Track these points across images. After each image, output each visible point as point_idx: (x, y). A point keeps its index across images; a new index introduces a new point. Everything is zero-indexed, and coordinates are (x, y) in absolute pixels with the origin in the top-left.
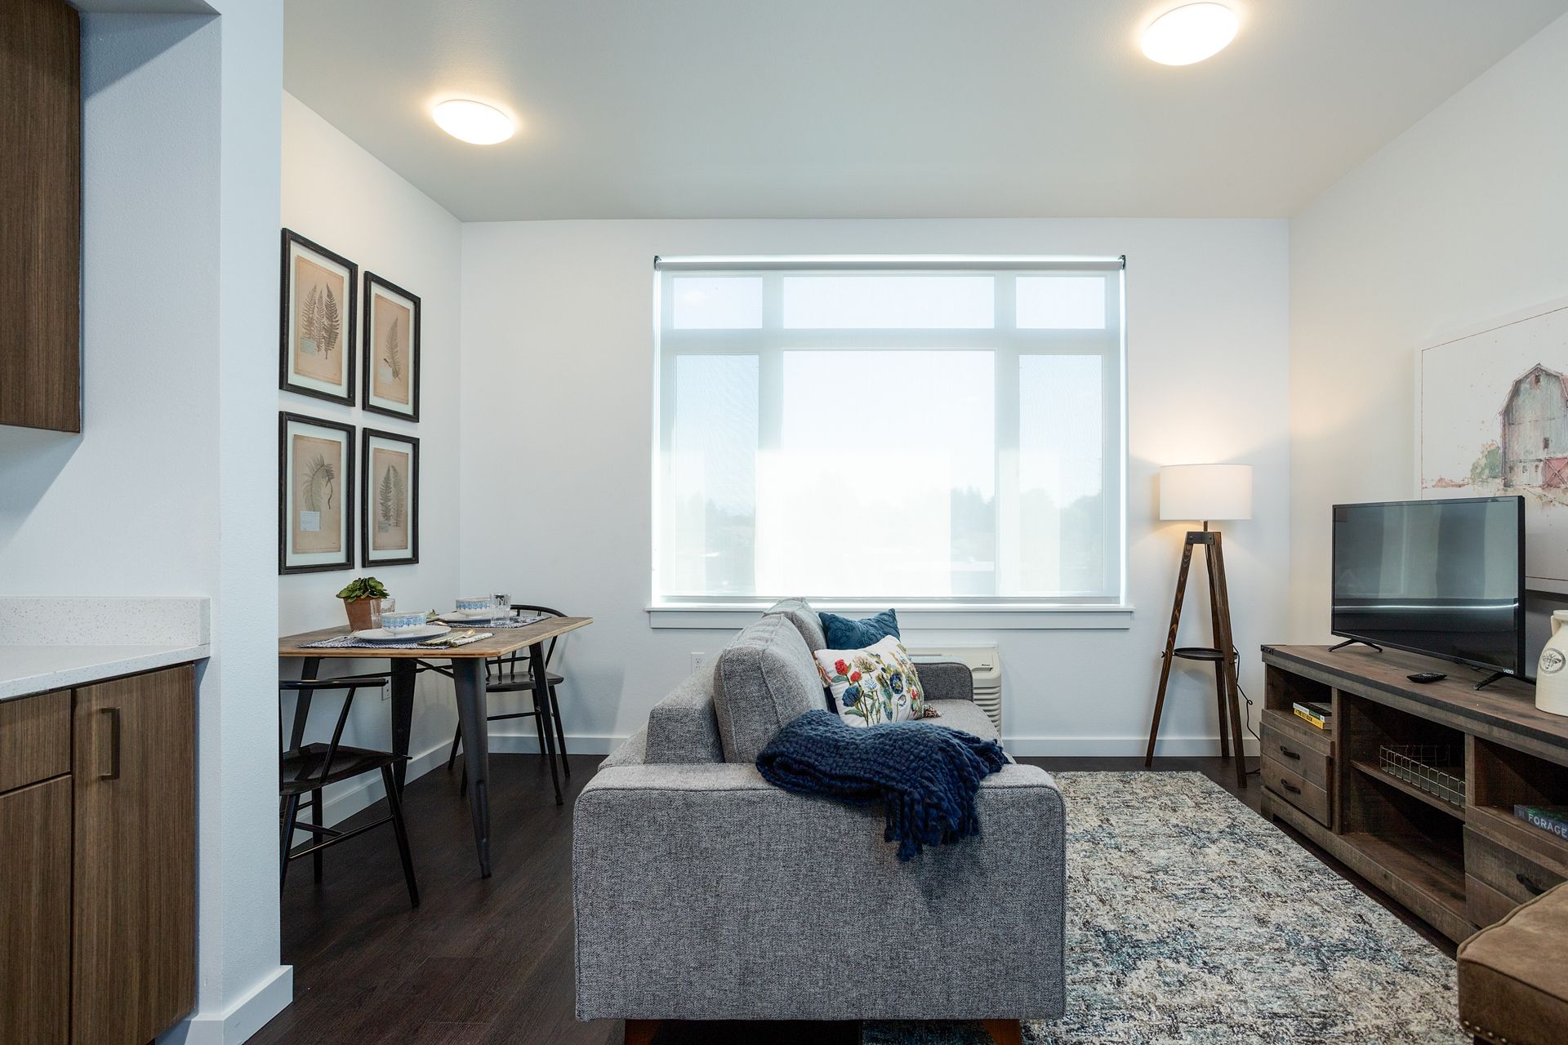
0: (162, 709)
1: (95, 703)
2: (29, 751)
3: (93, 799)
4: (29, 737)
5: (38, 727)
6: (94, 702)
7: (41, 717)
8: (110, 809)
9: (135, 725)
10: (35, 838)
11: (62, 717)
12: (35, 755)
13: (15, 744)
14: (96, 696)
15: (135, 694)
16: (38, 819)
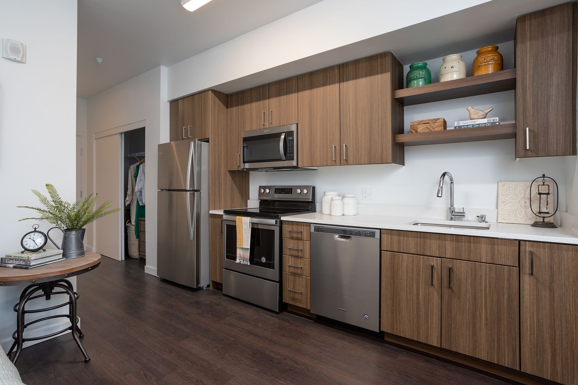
0: (562, 260)
1: (529, 248)
2: (503, 255)
3: (527, 279)
4: (503, 251)
5: (506, 249)
6: (527, 247)
7: (507, 246)
8: (535, 286)
9: (547, 261)
10: (505, 282)
11: (515, 248)
12: (505, 257)
13: (499, 251)
14: (528, 246)
15: (546, 249)
16: (506, 277)
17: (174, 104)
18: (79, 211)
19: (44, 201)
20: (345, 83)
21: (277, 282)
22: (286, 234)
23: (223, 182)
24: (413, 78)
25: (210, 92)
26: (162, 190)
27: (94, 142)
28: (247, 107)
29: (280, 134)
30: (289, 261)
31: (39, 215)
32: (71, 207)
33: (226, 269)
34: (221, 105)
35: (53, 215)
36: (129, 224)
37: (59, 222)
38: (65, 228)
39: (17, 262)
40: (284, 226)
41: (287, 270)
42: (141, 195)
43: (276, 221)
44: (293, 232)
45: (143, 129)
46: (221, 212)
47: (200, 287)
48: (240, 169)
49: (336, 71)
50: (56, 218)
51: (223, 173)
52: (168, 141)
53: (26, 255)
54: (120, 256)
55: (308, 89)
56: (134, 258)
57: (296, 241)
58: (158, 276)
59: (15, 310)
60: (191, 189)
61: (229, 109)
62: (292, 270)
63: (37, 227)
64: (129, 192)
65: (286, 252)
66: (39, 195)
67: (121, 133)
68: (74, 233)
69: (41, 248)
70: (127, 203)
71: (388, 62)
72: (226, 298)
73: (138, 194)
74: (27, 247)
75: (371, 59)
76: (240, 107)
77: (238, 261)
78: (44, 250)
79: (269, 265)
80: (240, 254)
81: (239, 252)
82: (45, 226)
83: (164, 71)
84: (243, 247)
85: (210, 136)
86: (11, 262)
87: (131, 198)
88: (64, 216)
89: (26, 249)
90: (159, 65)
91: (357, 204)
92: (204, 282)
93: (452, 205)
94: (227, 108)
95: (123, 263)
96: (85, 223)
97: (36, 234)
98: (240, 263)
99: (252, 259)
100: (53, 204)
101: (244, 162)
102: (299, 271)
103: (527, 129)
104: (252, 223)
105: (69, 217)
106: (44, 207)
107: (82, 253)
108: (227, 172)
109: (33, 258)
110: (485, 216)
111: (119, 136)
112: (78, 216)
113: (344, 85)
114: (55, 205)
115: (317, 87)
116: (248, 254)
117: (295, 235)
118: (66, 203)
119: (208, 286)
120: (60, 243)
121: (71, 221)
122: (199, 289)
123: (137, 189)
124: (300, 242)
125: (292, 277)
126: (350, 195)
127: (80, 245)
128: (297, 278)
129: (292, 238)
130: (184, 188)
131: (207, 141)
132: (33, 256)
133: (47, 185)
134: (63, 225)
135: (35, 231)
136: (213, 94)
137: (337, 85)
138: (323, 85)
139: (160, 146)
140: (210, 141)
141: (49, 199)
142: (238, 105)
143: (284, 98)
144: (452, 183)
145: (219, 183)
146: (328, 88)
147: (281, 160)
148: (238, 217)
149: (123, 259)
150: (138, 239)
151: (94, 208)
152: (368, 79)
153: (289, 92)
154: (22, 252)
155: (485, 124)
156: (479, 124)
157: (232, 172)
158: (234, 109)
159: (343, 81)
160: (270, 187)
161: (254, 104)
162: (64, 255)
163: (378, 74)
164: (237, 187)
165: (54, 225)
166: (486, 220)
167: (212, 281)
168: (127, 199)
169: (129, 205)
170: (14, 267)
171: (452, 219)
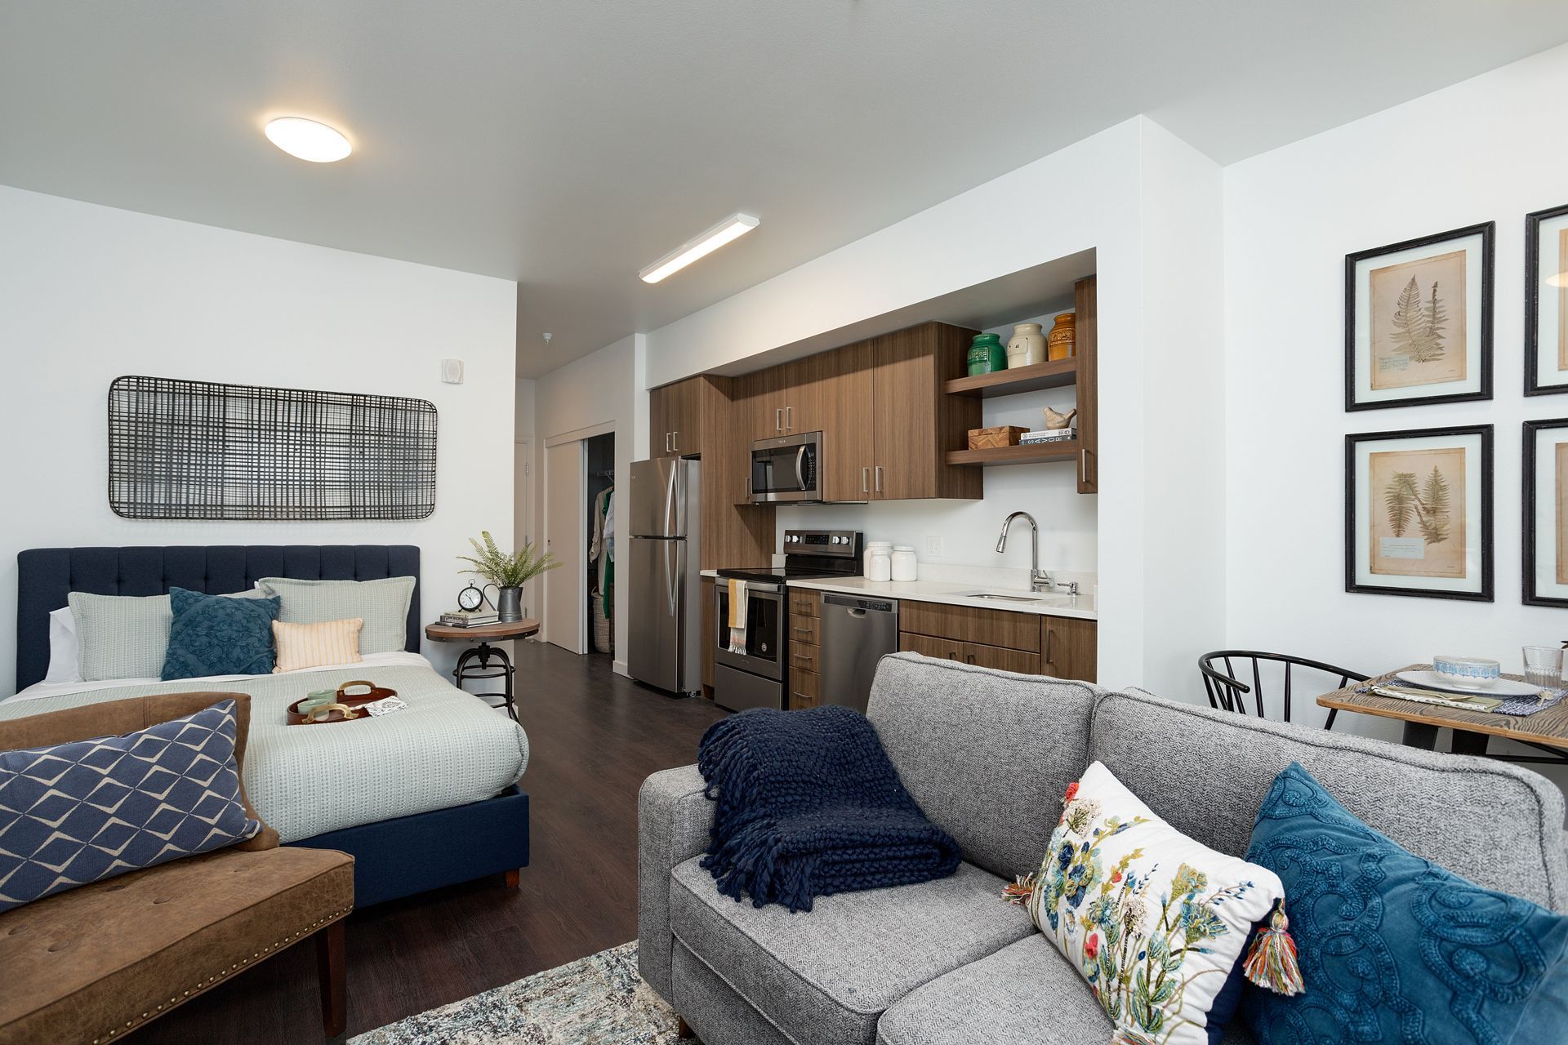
0: (1079, 641)
2: (1025, 636)
4: (1025, 631)
5: (1028, 628)
6: (1048, 625)
7: (1029, 624)
9: (1066, 644)
11: (1036, 627)
12: (1027, 639)
13: (1021, 631)
14: (1049, 623)
17: (656, 393)
18: (516, 564)
19: (480, 551)
20: (879, 369)
21: (778, 681)
22: (793, 608)
23: (724, 524)
24: (973, 360)
25: (702, 379)
26: (636, 537)
27: (546, 451)
28: (758, 399)
29: (799, 447)
30: (797, 651)
31: (476, 568)
32: (508, 559)
33: (719, 663)
34: (722, 396)
35: (489, 568)
36: (596, 593)
37: (495, 578)
38: (502, 585)
39: (456, 621)
40: (791, 595)
41: (794, 664)
42: (612, 544)
43: (779, 588)
44: (801, 605)
45: (613, 434)
46: (713, 573)
47: (685, 693)
48: (749, 503)
49: (869, 349)
50: (494, 573)
51: (725, 509)
52: (647, 457)
53: (463, 614)
54: (582, 648)
55: (834, 376)
56: (602, 651)
57: (805, 618)
58: (629, 676)
59: (454, 675)
60: (672, 536)
61: (735, 403)
62: (800, 663)
63: (472, 582)
64: (595, 539)
65: (793, 636)
66: (475, 544)
67: (584, 440)
68: (510, 591)
69: (477, 607)
70: (593, 558)
71: (932, 336)
72: (718, 709)
73: (608, 542)
74: (464, 605)
75: (910, 331)
76: (749, 400)
77: (731, 649)
78: (480, 611)
79: (771, 655)
80: (734, 639)
81: (733, 635)
82: (481, 582)
83: (641, 341)
84: (737, 627)
85: (703, 451)
86: (450, 620)
87: (598, 548)
88: (500, 570)
89: (463, 608)
90: (634, 333)
91: (918, 562)
92: (692, 684)
93: (1035, 565)
94: (733, 400)
95: (586, 658)
96: (522, 580)
97: (473, 590)
98: (733, 653)
99: (751, 645)
100: (489, 554)
101: (755, 492)
102: (808, 665)
103: (1084, 450)
104: (749, 590)
105: (505, 571)
106: (480, 559)
107: (519, 618)
108: (733, 507)
109: (470, 617)
110: (1076, 584)
111: (579, 445)
112: (515, 571)
113: (879, 370)
114: (491, 557)
115: (846, 373)
116: (743, 638)
117: (803, 609)
118: (502, 554)
119: (698, 693)
120: (496, 604)
121: (508, 577)
122: (682, 695)
123: (605, 533)
124: (809, 619)
125: (800, 674)
126: (904, 548)
127: (517, 608)
128: (806, 676)
129: (800, 613)
130: (660, 535)
131: (698, 458)
132: (470, 615)
133: (483, 533)
134: (499, 582)
135: (471, 587)
136: (707, 382)
137: (870, 371)
138: (853, 371)
139: (633, 464)
140: (702, 459)
141: (486, 549)
142: (747, 397)
143: (804, 387)
144: (1034, 529)
145: (718, 526)
146: (860, 374)
147: (799, 489)
148: (731, 580)
149: (586, 652)
150: (608, 620)
151: (532, 563)
152: (908, 363)
153: (811, 379)
154: (460, 611)
155: (1055, 437)
156: (1047, 438)
157: (743, 509)
158: (742, 402)
159: (878, 366)
160: (798, 533)
161: (767, 396)
162: (500, 618)
163: (919, 356)
164: (751, 533)
165: (490, 581)
166: (1079, 591)
167: (704, 685)
168: (592, 550)
169: (596, 561)
170: (453, 626)
171: (1034, 589)
